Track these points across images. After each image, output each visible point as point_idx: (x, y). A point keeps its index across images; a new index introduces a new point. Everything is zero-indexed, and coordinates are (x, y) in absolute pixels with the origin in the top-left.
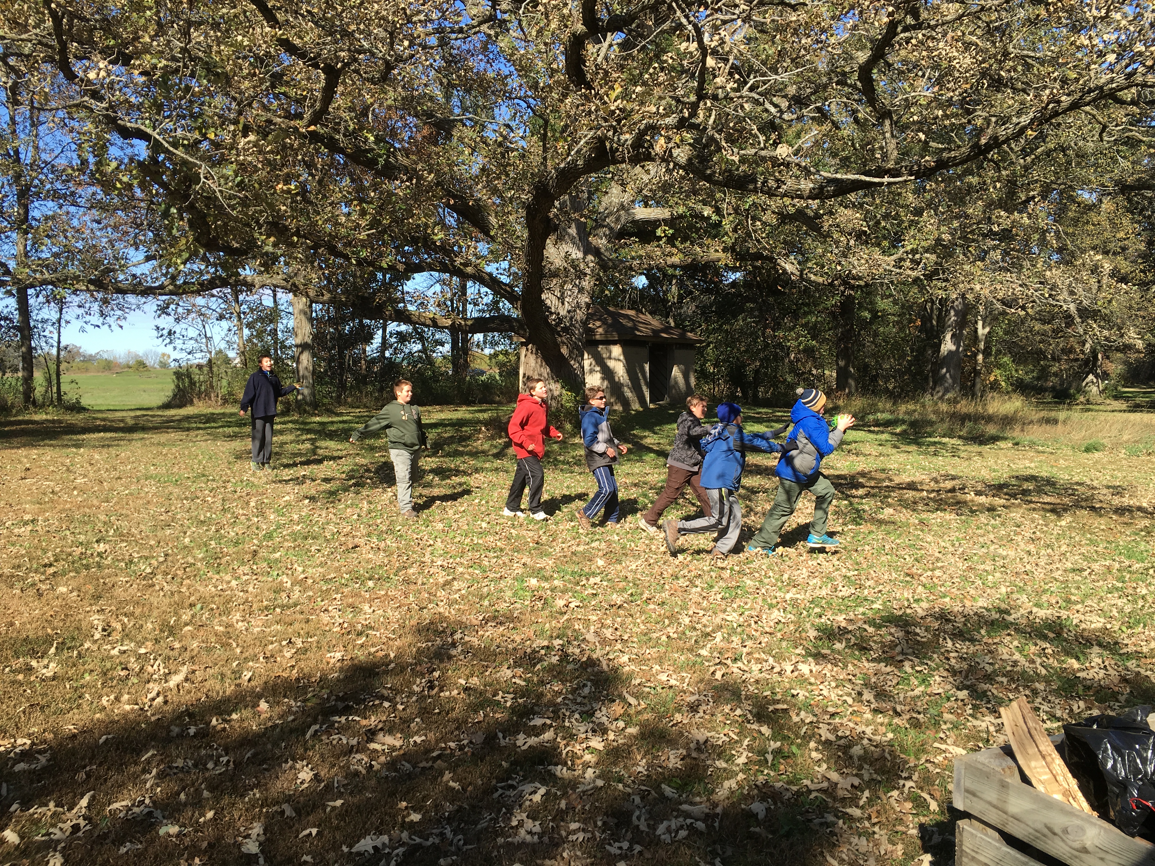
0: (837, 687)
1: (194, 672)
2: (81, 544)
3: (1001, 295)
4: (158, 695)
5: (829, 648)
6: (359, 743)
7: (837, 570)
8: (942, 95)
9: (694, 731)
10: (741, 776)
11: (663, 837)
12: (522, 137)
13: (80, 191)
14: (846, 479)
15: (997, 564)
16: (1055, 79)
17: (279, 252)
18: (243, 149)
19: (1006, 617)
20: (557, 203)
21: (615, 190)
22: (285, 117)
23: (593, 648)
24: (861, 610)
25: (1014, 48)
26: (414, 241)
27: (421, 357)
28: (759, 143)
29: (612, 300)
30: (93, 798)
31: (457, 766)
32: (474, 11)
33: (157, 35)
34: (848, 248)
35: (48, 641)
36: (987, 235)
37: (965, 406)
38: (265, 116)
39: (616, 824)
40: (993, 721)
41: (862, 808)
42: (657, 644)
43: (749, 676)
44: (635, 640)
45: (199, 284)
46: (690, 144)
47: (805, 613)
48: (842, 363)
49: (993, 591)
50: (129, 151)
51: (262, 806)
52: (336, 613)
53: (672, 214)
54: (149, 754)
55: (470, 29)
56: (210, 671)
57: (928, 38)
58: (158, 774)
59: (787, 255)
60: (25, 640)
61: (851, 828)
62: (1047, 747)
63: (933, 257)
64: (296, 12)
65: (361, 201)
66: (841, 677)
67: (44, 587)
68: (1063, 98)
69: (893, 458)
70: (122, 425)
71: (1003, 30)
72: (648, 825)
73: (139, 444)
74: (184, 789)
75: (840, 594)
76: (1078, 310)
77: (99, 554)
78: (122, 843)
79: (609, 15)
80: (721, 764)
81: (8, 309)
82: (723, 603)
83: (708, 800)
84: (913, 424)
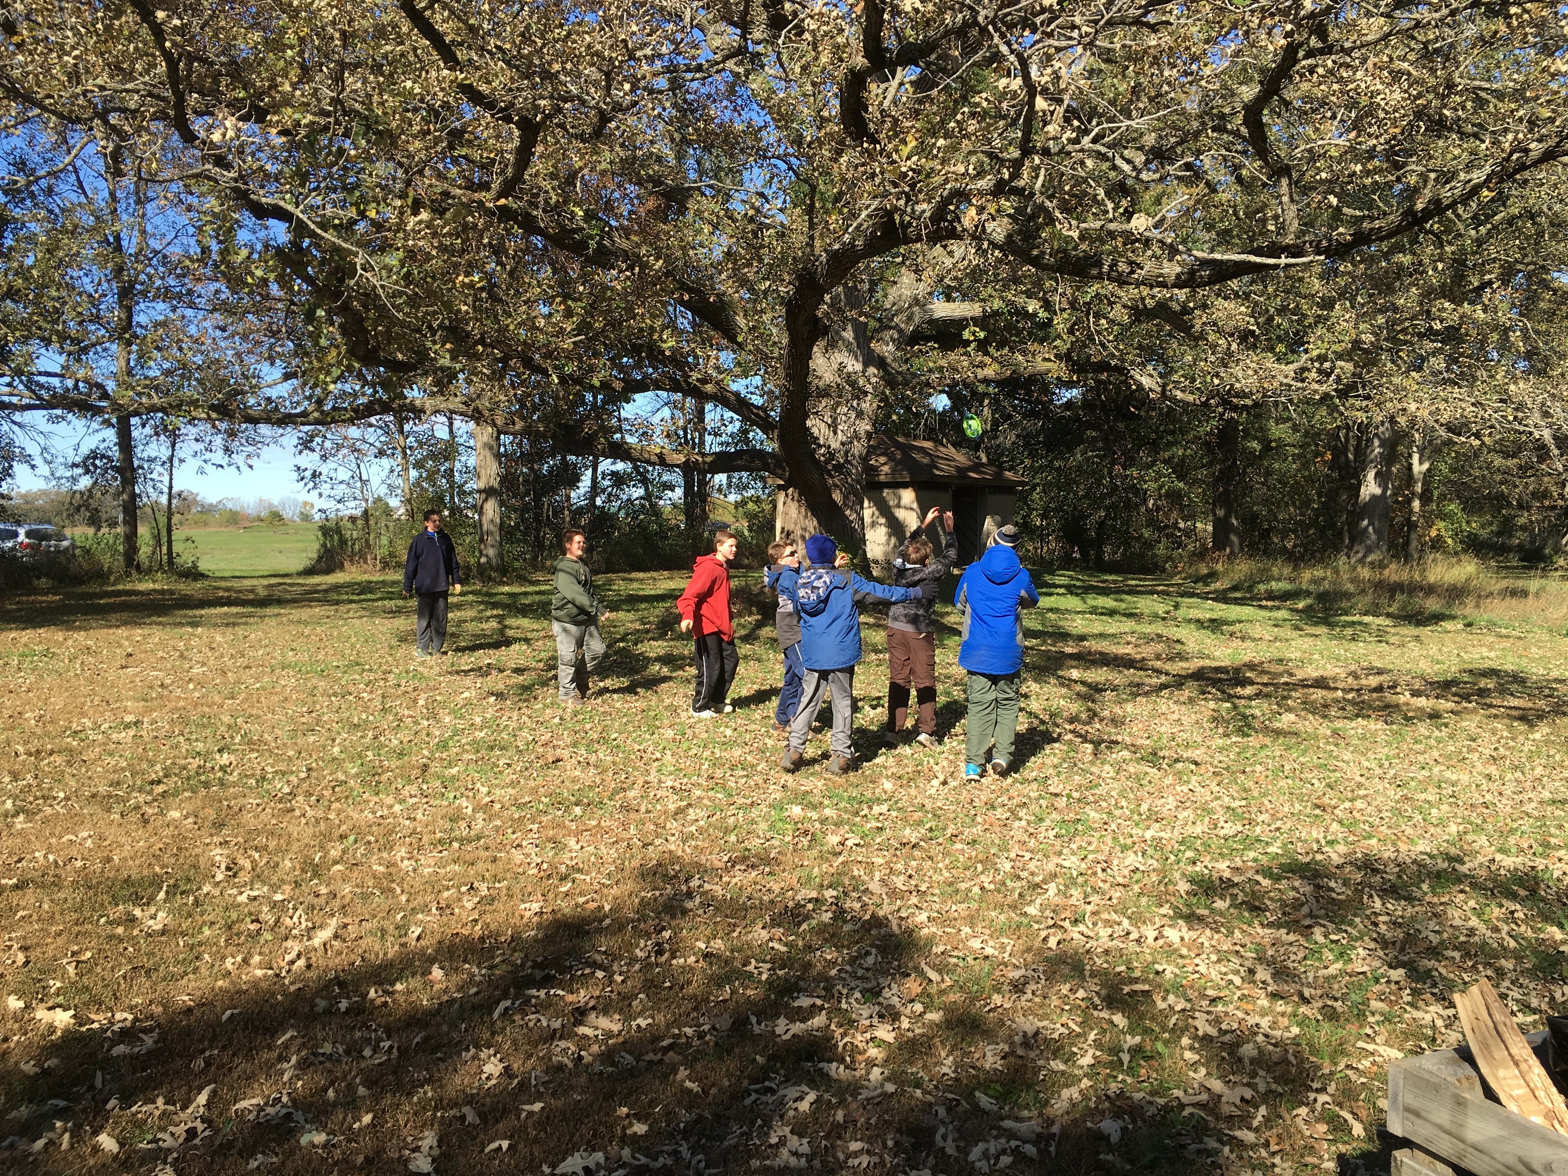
0: (1219, 961)
1: (345, 926)
2: (199, 753)
3: (1445, 418)
4: (299, 956)
5: (1207, 907)
6: (563, 1026)
7: (1218, 798)
8: (1360, 143)
9: (1020, 1019)
10: (1086, 1083)
11: (978, 1164)
12: (781, 210)
13: (198, 288)
14: (1227, 672)
15: (1444, 792)
16: (1521, 119)
17: (458, 366)
18: (413, 230)
19: (1457, 866)
20: (827, 298)
21: (907, 278)
22: (466, 188)
23: (879, 901)
24: (1252, 854)
25: (1461, 77)
26: (635, 350)
27: (643, 506)
28: (1107, 212)
29: (901, 427)
30: (214, 1094)
31: (696, 1060)
32: (717, 42)
33: (300, 82)
34: (1229, 353)
35: (156, 882)
36: (1425, 335)
37: (1394, 572)
38: (440, 187)
39: (913, 1145)
40: (1441, 1011)
41: (1256, 1130)
42: (967, 898)
43: (1095, 944)
44: (937, 891)
45: (353, 410)
46: (1009, 216)
47: (1172, 858)
48: (1220, 513)
49: (1439, 830)
50: (262, 234)
51: (436, 1110)
52: (533, 850)
53: (984, 311)
54: (288, 1036)
55: (712, 66)
56: (367, 926)
57: (1341, 65)
58: (298, 1062)
59: (1143, 365)
60: (126, 881)
61: (1241, 1158)
62: (1522, 1049)
63: (1349, 367)
64: (482, 49)
65: (566, 297)
66: (1225, 948)
67: (150, 811)
68: (1533, 146)
69: (1293, 643)
70: (251, 597)
71: (1448, 55)
72: (958, 1148)
73: (273, 622)
74: (332, 1083)
75: (1222, 833)
76: (1555, 437)
77: (223, 768)
78: (252, 1155)
79: (900, 42)
80: (1057, 1065)
81: (106, 444)
82: (1058, 843)
83: (1041, 1115)
84: (1322, 597)
